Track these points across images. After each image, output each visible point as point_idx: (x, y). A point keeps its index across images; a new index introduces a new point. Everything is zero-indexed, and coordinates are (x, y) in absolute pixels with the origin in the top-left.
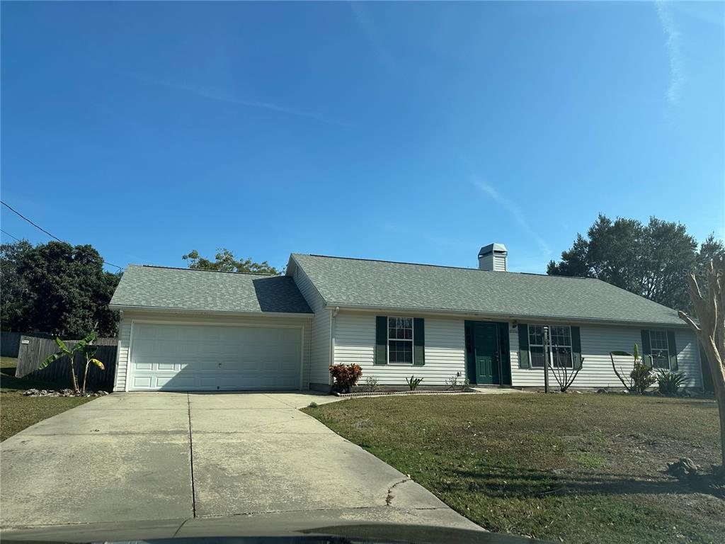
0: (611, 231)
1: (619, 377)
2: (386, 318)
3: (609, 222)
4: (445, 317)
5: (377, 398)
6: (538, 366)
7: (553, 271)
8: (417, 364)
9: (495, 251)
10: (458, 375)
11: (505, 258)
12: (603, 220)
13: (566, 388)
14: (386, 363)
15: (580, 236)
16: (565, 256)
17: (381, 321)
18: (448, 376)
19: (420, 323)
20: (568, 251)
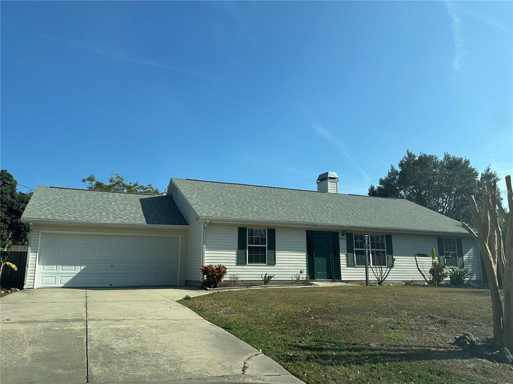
0: (415, 163)
1: (421, 273)
2: (246, 228)
3: (414, 156)
4: (291, 228)
5: (238, 291)
6: (361, 265)
7: (373, 193)
8: (269, 265)
9: (330, 178)
10: (301, 272)
11: (337, 183)
12: (410, 155)
13: (382, 281)
14: (246, 264)
15: (392, 167)
16: (382, 182)
17: (242, 231)
18: (292, 273)
19: (272, 232)
20: (384, 178)
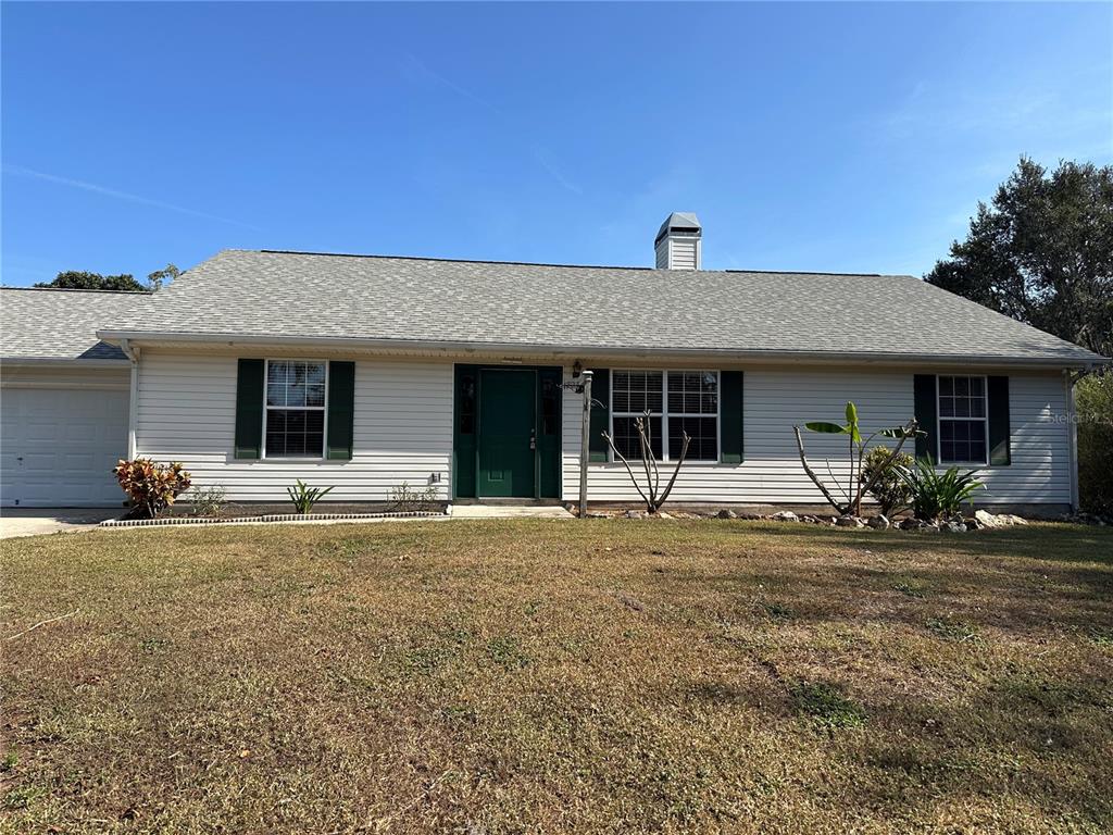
0: (1043, 190)
1: (814, 480)
3: (1038, 171)
8: (332, 458)
9: (674, 229)
10: (433, 479)
11: (695, 242)
12: (1029, 170)
14: (258, 456)
15: (982, 207)
17: (250, 372)
18: (394, 482)
19: (343, 373)
